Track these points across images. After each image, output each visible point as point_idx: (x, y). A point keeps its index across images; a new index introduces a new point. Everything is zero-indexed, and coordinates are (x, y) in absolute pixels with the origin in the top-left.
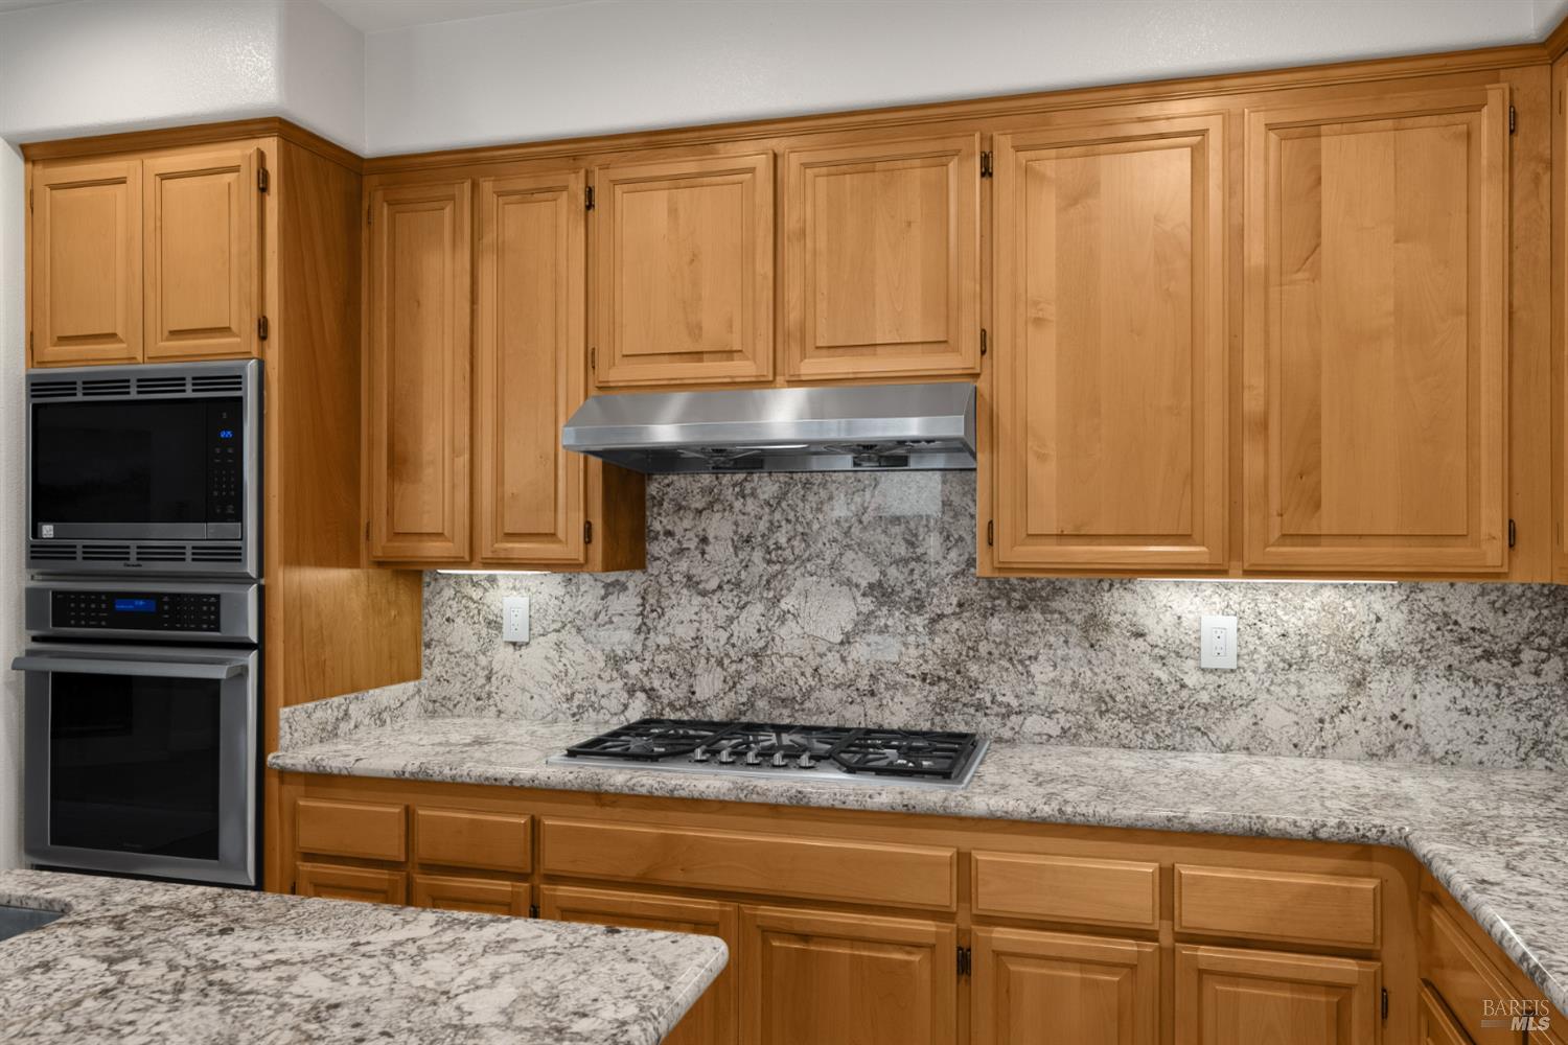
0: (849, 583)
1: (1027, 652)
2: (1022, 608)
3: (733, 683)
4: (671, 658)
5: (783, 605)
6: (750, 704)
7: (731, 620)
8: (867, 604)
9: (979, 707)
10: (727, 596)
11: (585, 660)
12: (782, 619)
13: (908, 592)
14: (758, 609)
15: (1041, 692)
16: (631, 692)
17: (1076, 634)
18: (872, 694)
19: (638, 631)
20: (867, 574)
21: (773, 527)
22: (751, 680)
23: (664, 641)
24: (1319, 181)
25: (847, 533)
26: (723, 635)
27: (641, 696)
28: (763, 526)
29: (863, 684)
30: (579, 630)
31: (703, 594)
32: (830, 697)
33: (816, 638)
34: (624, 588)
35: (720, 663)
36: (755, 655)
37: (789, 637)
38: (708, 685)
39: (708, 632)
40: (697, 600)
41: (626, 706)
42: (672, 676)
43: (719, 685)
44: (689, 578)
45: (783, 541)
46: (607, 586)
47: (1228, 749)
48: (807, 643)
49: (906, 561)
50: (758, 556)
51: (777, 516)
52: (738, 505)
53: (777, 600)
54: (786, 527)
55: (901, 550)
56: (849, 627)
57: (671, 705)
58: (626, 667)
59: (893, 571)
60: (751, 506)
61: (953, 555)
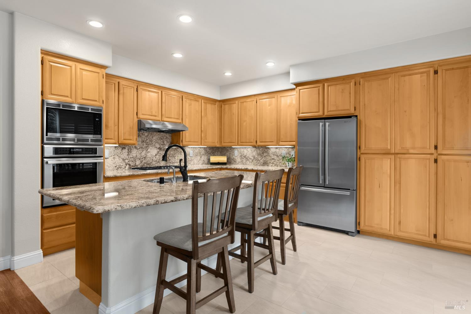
0: (156, 147)
1: (175, 156)
2: (174, 150)
3: (141, 162)
4: (133, 159)
5: (148, 151)
6: (144, 165)
7: (141, 153)
8: (158, 150)
9: (170, 163)
10: (141, 149)
11: (119, 160)
12: (148, 153)
13: (163, 149)
14: (145, 151)
15: (176, 160)
16: (126, 165)
17: (179, 153)
18: (159, 162)
19: (127, 155)
20: (158, 146)
21: (147, 140)
22: (144, 161)
23: (131, 156)
24: (206, 109)
25: (156, 141)
26: (140, 155)
27: (128, 165)
28: (145, 139)
29: (158, 161)
30: (118, 155)
31: (137, 149)
32: (154, 163)
33: (152, 155)
34: (125, 148)
35: (140, 159)
36: (144, 158)
37: (149, 155)
38: (138, 163)
39: (138, 155)
40: (136, 150)
41: (125, 167)
42: (133, 162)
43: (139, 162)
44: (135, 147)
45: (148, 141)
46: (122, 148)
47: (192, 165)
48: (151, 156)
49: (163, 145)
50: (145, 144)
51: (147, 138)
52: (142, 136)
53: (147, 150)
54: (148, 140)
55: (162, 143)
56: (156, 153)
57: (133, 166)
58: (125, 161)
59: (161, 146)
60: (144, 137)
61: (168, 144)
